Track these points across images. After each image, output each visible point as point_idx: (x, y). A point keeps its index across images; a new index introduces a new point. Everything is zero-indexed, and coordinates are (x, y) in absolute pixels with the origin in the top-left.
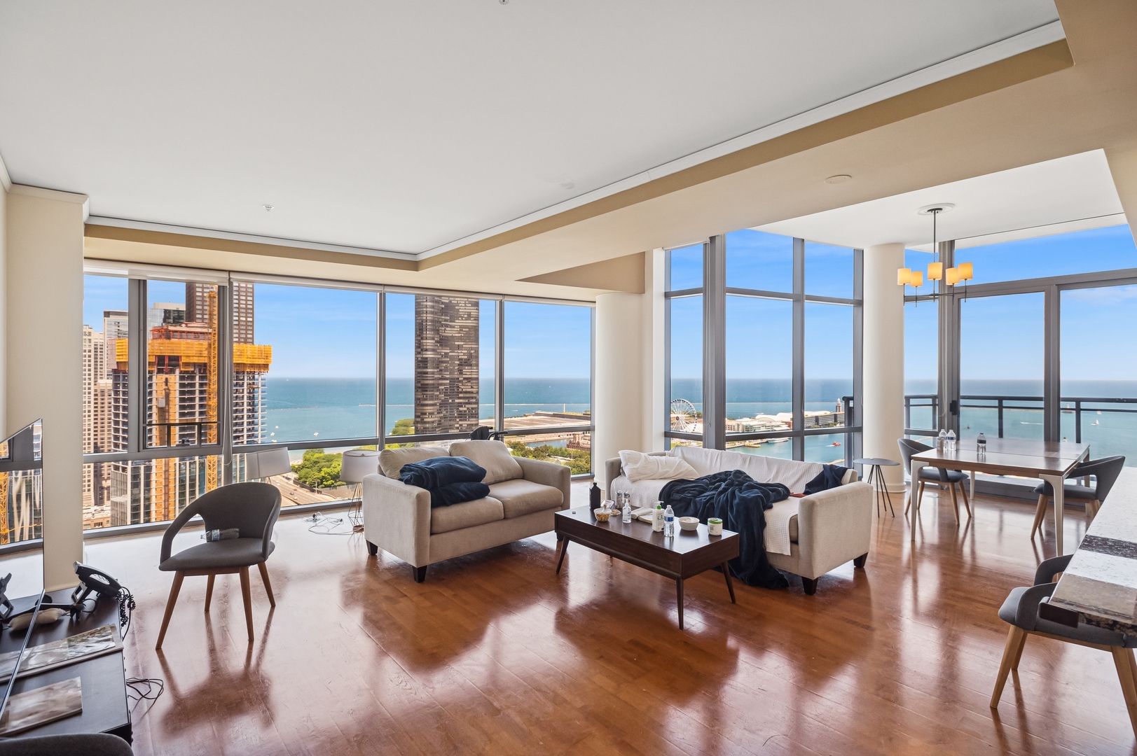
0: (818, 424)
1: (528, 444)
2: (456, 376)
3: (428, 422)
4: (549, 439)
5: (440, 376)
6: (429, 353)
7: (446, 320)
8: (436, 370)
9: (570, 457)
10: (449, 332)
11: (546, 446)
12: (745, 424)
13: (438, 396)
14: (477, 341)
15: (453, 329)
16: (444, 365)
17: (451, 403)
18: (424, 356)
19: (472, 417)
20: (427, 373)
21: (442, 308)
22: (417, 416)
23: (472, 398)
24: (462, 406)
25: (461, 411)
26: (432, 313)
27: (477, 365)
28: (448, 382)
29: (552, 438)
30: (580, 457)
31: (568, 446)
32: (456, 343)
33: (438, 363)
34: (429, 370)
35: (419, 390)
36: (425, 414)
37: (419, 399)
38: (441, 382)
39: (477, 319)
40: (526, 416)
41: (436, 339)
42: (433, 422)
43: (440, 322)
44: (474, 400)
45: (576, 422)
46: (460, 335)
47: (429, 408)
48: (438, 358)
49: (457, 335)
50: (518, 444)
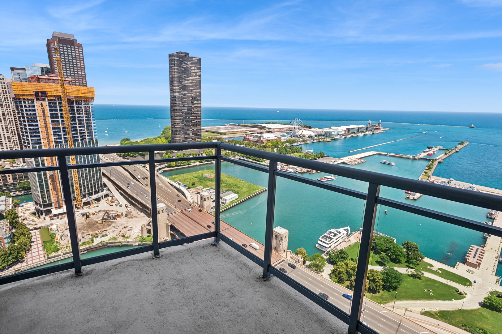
0: (358, 131)
1: (225, 138)
2: (191, 105)
3: (177, 128)
4: (235, 136)
5: (183, 105)
6: (177, 93)
7: (185, 77)
8: (180, 102)
9: (244, 145)
10: (186, 83)
11: (233, 139)
12: (325, 131)
13: (182, 115)
14: (200, 87)
15: (188, 81)
16: (184, 100)
17: (188, 119)
18: (175, 95)
19: (198, 126)
20: (176, 104)
21: (183, 70)
22: (172, 125)
23: (198, 116)
24: (193, 120)
25: (193, 123)
26: (178, 73)
27: (200, 100)
28: (186, 108)
29: (237, 136)
30: (248, 145)
31: (243, 140)
32: (190, 89)
33: (181, 99)
34: (177, 102)
35: (173, 112)
36: (176, 124)
37: (173, 116)
38: (183, 108)
39: (200, 76)
40: (225, 125)
41: (180, 86)
42: (180, 128)
43: (182, 78)
44: (199, 118)
45: (248, 128)
46: (192, 84)
47: (177, 121)
48: (181, 96)
49: (190, 84)
50: (221, 138)
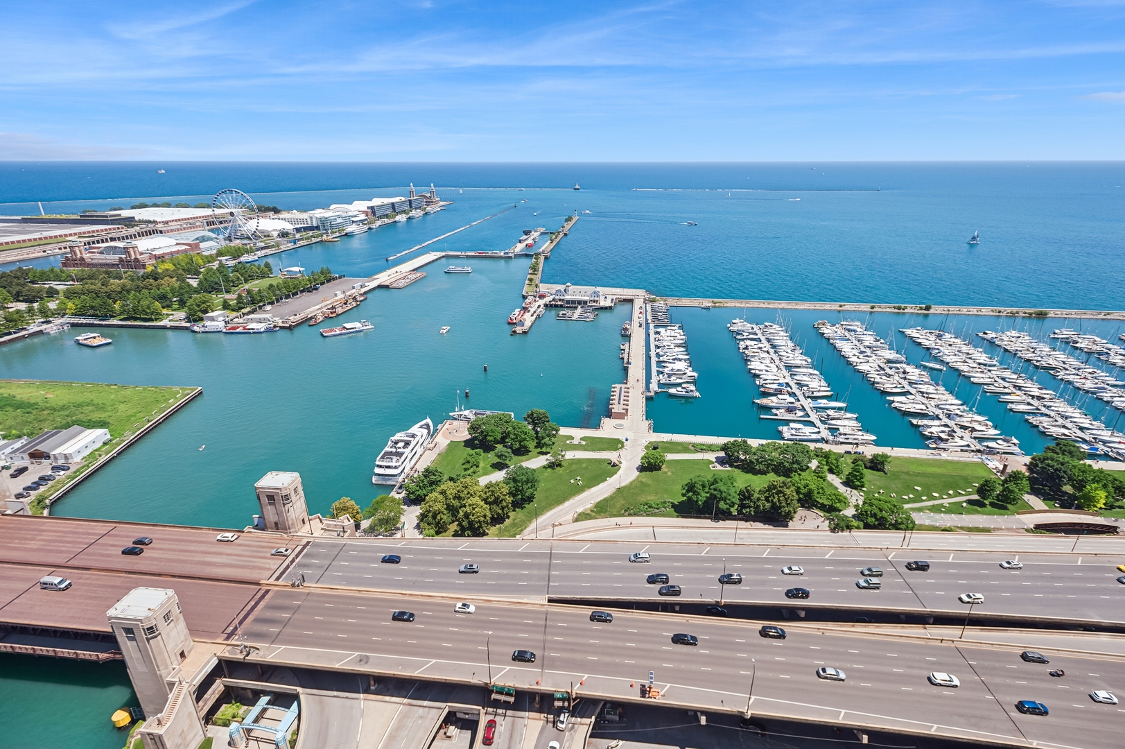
0: (395, 211)
4: (26, 256)
9: (73, 280)
11: (20, 269)
12: (318, 216)
29: (31, 256)
30: (90, 277)
31: (65, 265)
45: (70, 228)
